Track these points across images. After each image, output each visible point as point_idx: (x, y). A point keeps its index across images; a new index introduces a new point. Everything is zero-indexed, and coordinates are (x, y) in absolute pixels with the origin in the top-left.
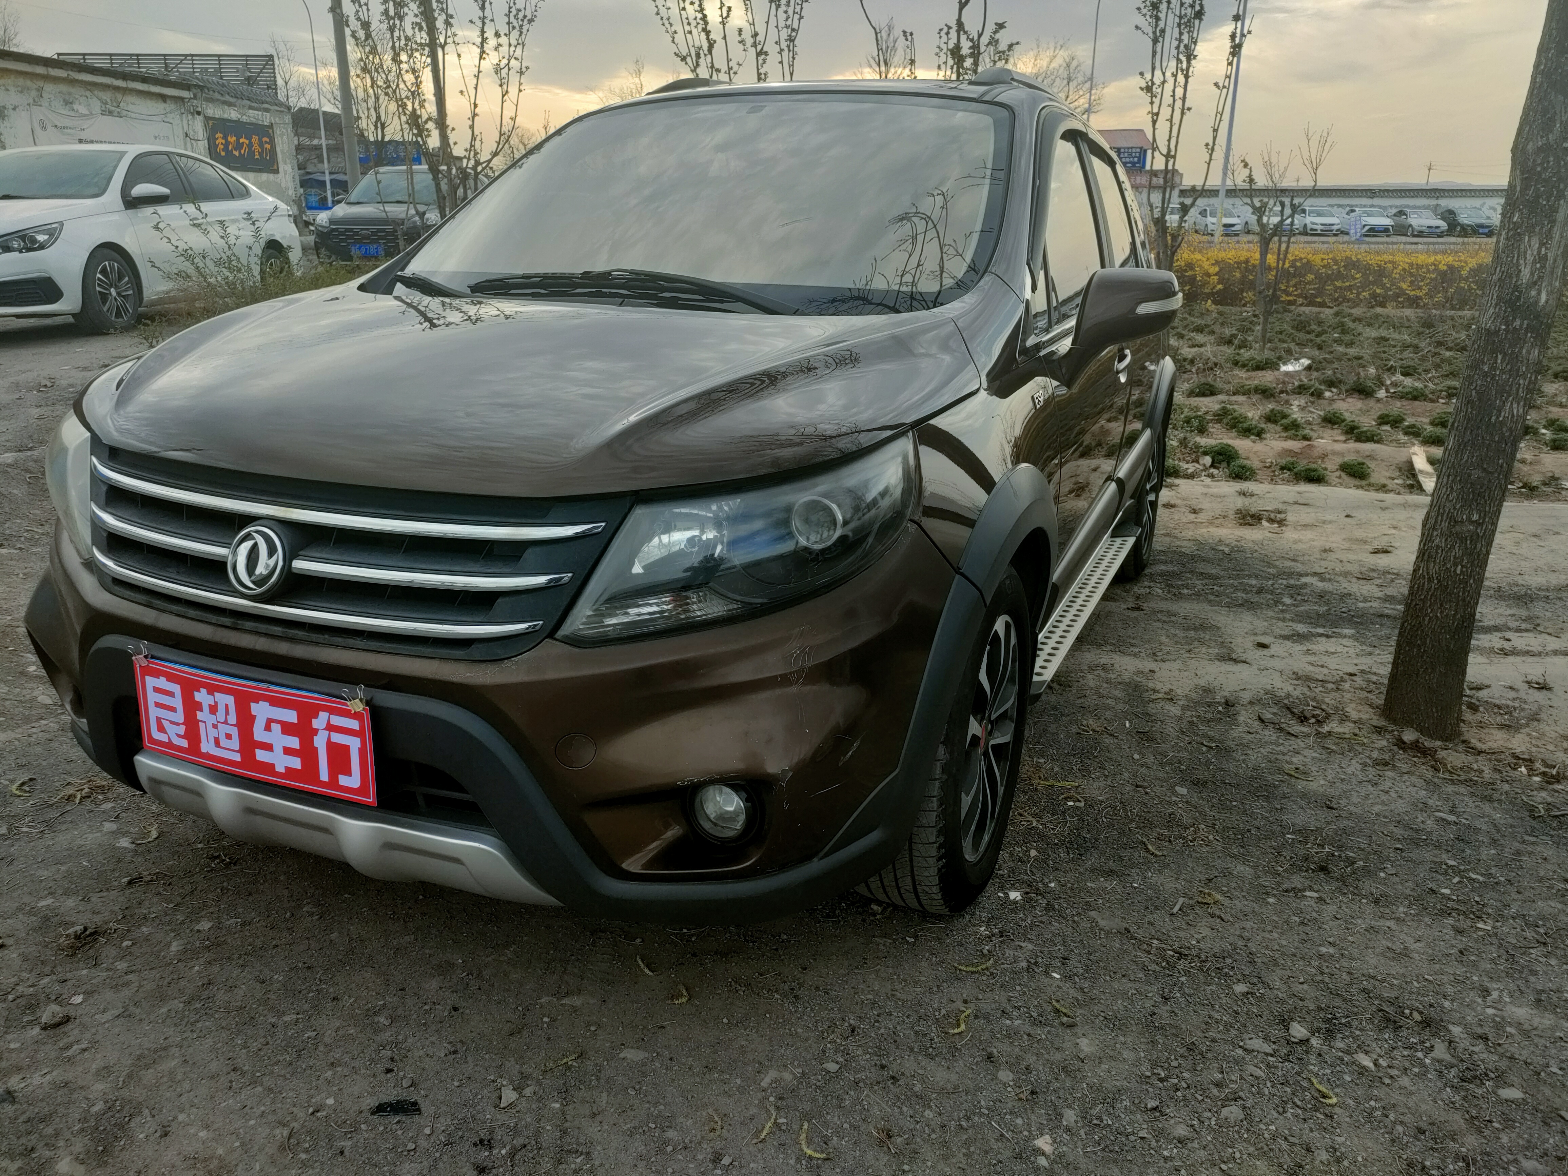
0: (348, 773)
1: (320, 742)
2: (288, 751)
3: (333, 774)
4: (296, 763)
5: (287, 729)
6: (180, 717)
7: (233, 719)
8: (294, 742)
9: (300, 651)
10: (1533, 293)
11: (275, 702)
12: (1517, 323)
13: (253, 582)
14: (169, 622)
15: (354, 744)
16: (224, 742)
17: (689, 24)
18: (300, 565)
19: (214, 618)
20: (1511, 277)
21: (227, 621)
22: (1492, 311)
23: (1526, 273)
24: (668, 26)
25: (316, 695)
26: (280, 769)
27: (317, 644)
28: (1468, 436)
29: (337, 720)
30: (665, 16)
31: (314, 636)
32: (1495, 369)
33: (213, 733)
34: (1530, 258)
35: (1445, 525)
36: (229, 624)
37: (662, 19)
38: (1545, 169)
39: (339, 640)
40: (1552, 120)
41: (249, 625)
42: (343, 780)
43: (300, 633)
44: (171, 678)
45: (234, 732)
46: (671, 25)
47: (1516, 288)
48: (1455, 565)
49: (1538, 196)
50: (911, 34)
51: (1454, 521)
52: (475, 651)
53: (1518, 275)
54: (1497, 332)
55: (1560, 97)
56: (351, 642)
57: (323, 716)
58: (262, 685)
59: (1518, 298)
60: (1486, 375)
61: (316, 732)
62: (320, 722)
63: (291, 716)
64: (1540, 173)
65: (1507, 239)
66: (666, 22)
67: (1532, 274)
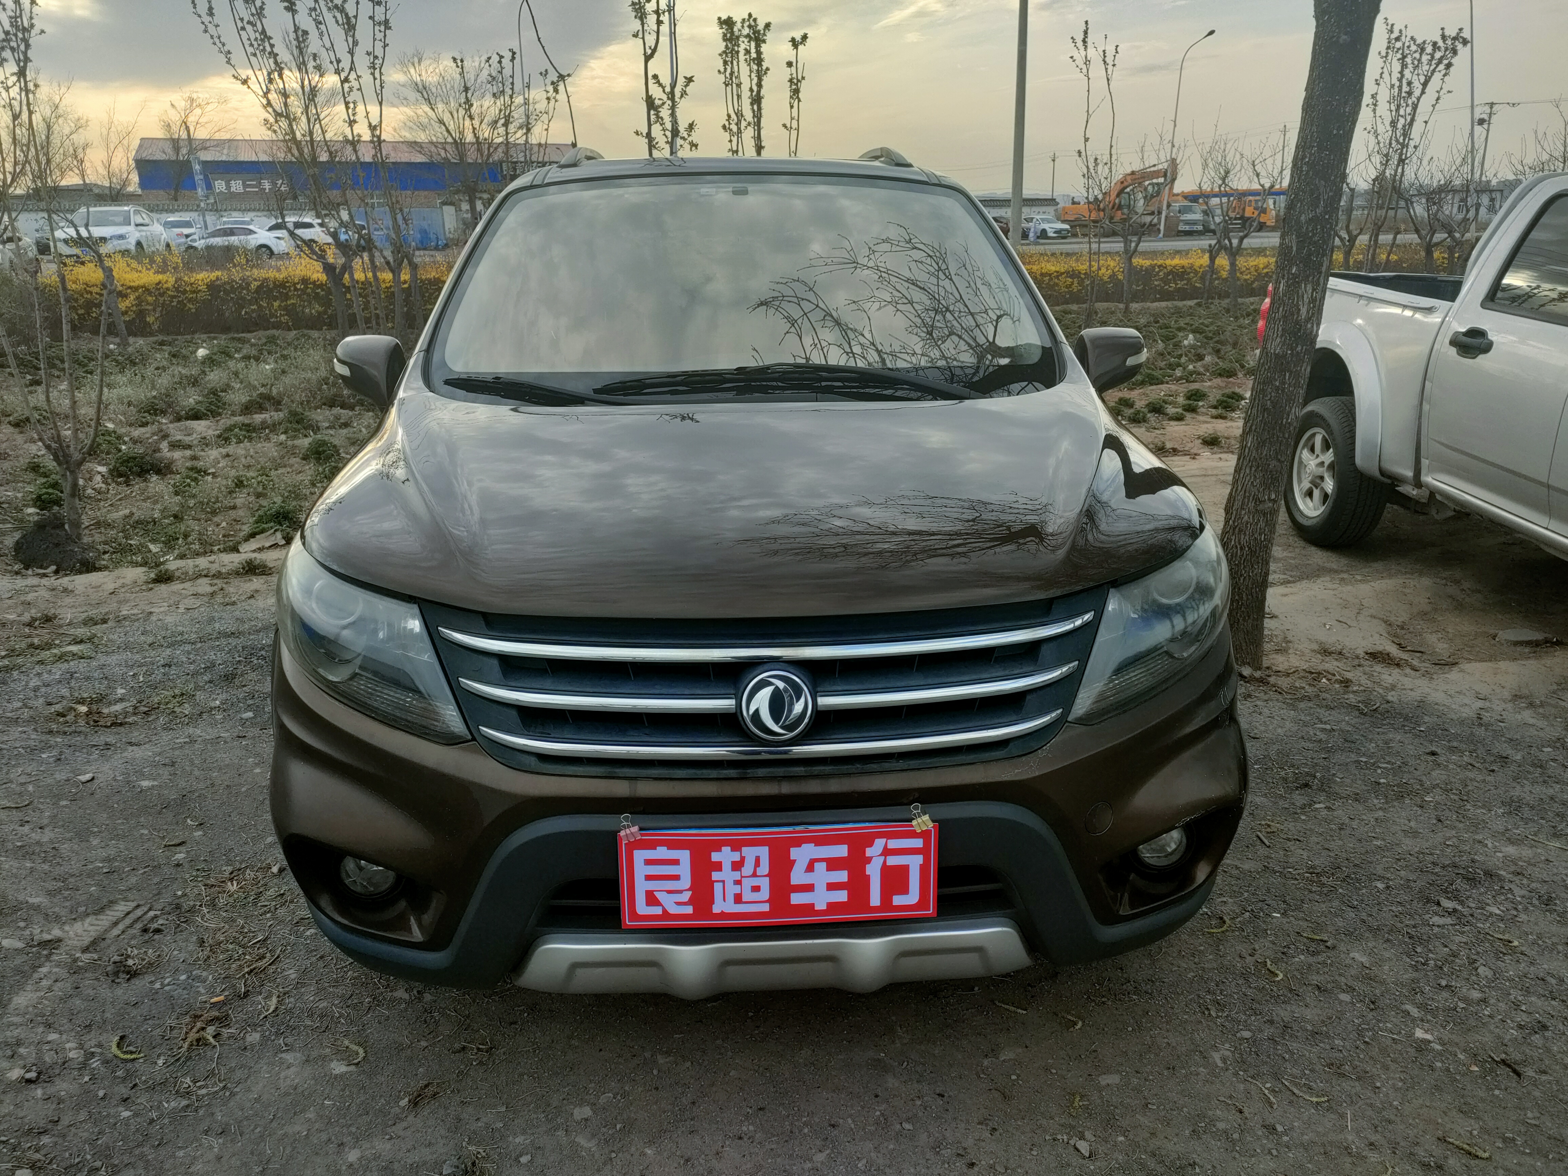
0: (905, 891)
1: (874, 871)
2: (831, 887)
3: (886, 896)
4: (842, 896)
5: (833, 864)
6: (686, 882)
7: (764, 868)
8: (842, 876)
9: (835, 786)
10: (1309, 326)
11: (820, 841)
12: (1299, 348)
13: (782, 727)
14: (647, 789)
15: (915, 862)
16: (747, 896)
17: (251, 45)
18: (826, 701)
19: (714, 773)
20: (1293, 314)
21: (732, 773)
22: (1278, 340)
23: (1304, 311)
24: (220, 45)
25: (867, 824)
26: (821, 906)
27: (849, 775)
28: (1266, 435)
29: (893, 844)
30: (216, 35)
31: (844, 768)
32: (1284, 383)
33: (734, 889)
34: (1306, 300)
35: (1251, 505)
36: (735, 776)
37: (212, 37)
38: (1314, 235)
39: (874, 766)
40: (1318, 198)
41: (761, 772)
42: (898, 900)
43: (828, 769)
44: (673, 845)
45: (765, 884)
46: (224, 45)
47: (1297, 322)
48: (1260, 534)
49: (1310, 255)
50: (462, 61)
51: (1258, 501)
52: (1013, 749)
53: (1298, 313)
54: (1284, 356)
55: (1323, 183)
56: (887, 765)
57: (879, 843)
58: (798, 828)
59: (1299, 330)
60: (1277, 389)
61: (869, 860)
62: (874, 850)
63: (841, 851)
64: (1311, 238)
65: (1288, 286)
66: (217, 41)
67: (1308, 312)
